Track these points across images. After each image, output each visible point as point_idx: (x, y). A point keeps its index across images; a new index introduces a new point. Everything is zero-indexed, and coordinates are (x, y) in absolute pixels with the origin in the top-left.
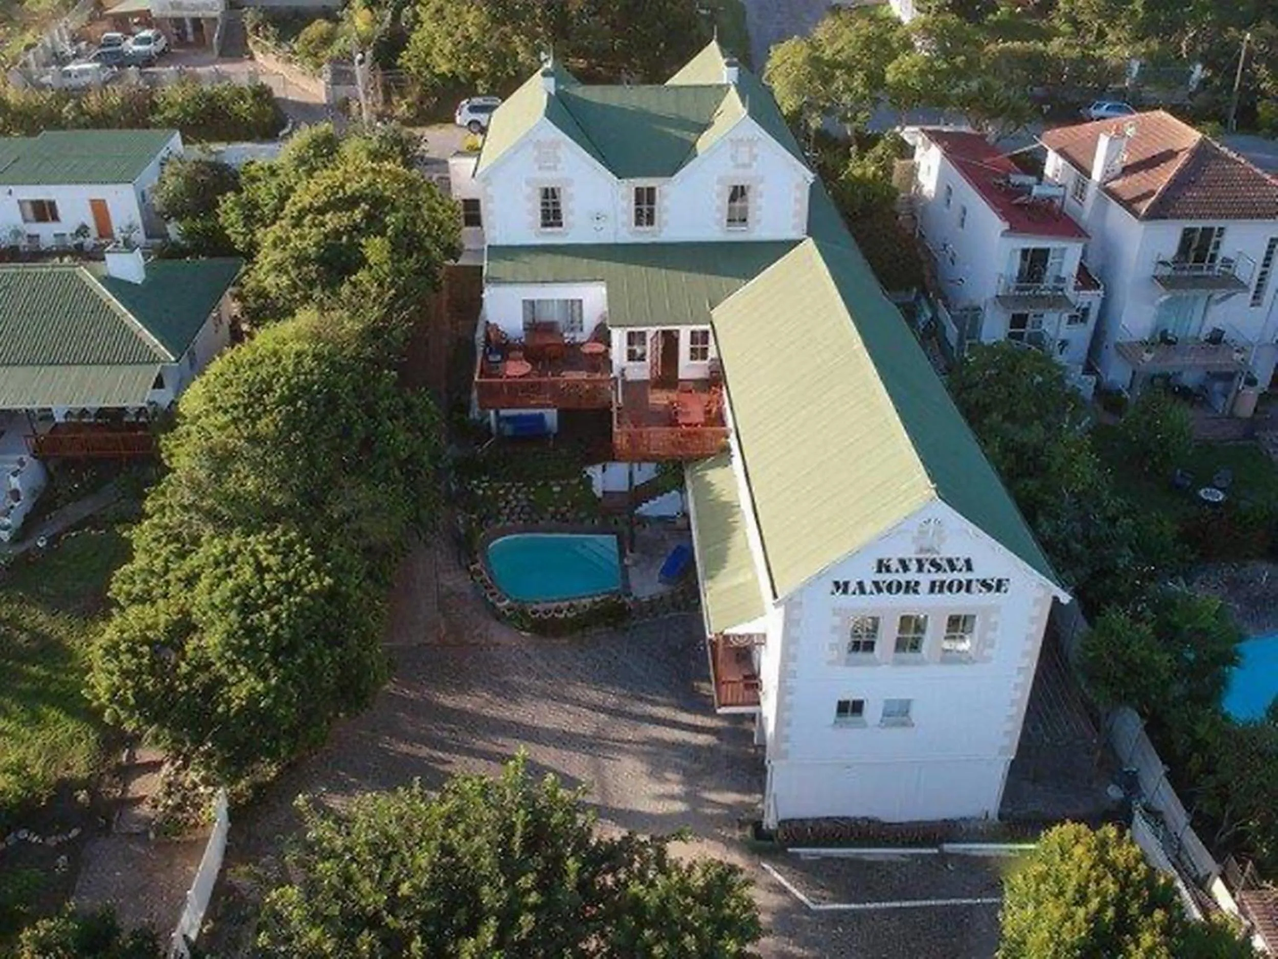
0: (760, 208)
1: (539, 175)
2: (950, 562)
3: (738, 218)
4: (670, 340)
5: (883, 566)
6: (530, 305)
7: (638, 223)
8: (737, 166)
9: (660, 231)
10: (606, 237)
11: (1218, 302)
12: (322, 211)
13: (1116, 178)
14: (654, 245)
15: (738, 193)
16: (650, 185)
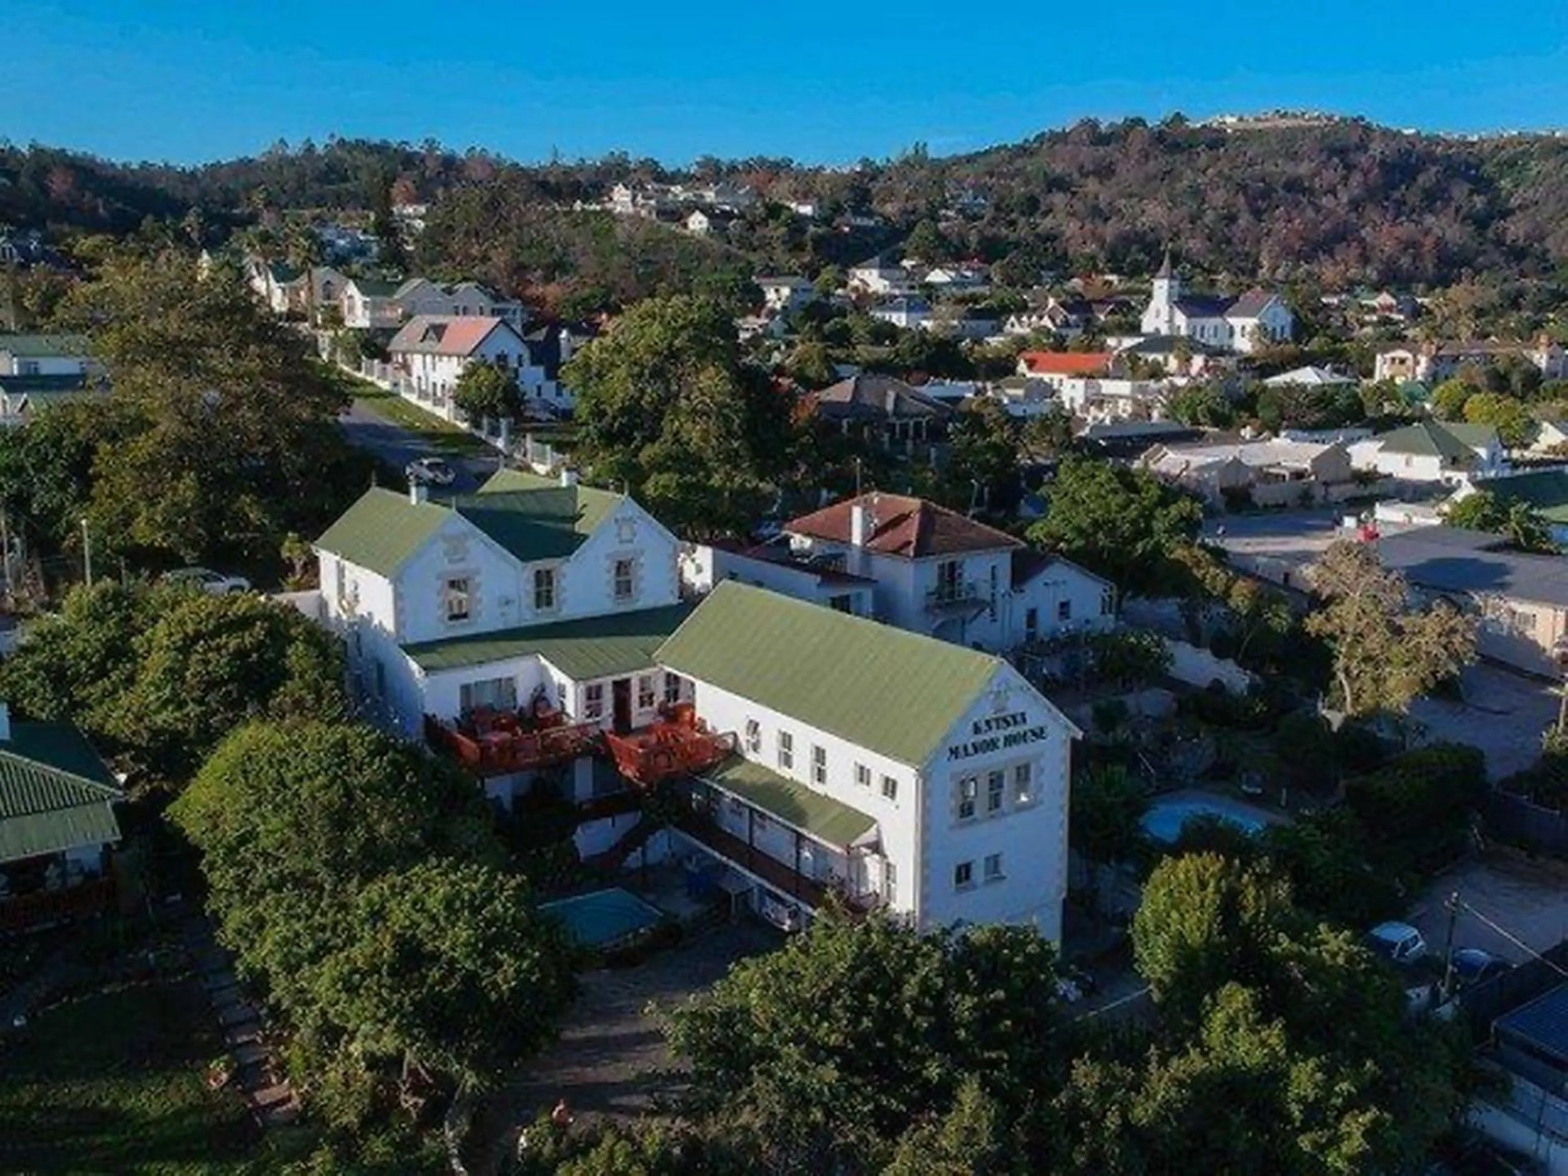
0: (642, 578)
1: (449, 567)
2: (1013, 717)
3: (624, 588)
4: (621, 688)
5: (977, 730)
6: (466, 689)
7: (538, 606)
8: (621, 542)
9: (560, 610)
10: (513, 622)
11: (971, 621)
12: (216, 632)
13: (872, 539)
14: (555, 624)
15: (622, 567)
16: (548, 567)
